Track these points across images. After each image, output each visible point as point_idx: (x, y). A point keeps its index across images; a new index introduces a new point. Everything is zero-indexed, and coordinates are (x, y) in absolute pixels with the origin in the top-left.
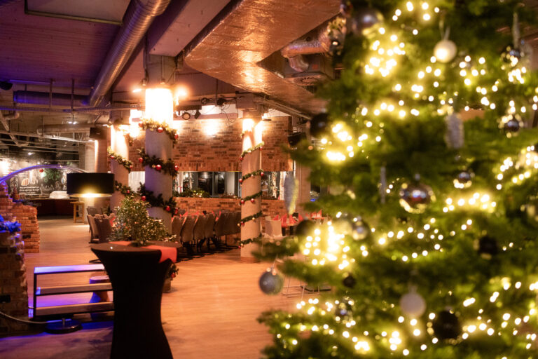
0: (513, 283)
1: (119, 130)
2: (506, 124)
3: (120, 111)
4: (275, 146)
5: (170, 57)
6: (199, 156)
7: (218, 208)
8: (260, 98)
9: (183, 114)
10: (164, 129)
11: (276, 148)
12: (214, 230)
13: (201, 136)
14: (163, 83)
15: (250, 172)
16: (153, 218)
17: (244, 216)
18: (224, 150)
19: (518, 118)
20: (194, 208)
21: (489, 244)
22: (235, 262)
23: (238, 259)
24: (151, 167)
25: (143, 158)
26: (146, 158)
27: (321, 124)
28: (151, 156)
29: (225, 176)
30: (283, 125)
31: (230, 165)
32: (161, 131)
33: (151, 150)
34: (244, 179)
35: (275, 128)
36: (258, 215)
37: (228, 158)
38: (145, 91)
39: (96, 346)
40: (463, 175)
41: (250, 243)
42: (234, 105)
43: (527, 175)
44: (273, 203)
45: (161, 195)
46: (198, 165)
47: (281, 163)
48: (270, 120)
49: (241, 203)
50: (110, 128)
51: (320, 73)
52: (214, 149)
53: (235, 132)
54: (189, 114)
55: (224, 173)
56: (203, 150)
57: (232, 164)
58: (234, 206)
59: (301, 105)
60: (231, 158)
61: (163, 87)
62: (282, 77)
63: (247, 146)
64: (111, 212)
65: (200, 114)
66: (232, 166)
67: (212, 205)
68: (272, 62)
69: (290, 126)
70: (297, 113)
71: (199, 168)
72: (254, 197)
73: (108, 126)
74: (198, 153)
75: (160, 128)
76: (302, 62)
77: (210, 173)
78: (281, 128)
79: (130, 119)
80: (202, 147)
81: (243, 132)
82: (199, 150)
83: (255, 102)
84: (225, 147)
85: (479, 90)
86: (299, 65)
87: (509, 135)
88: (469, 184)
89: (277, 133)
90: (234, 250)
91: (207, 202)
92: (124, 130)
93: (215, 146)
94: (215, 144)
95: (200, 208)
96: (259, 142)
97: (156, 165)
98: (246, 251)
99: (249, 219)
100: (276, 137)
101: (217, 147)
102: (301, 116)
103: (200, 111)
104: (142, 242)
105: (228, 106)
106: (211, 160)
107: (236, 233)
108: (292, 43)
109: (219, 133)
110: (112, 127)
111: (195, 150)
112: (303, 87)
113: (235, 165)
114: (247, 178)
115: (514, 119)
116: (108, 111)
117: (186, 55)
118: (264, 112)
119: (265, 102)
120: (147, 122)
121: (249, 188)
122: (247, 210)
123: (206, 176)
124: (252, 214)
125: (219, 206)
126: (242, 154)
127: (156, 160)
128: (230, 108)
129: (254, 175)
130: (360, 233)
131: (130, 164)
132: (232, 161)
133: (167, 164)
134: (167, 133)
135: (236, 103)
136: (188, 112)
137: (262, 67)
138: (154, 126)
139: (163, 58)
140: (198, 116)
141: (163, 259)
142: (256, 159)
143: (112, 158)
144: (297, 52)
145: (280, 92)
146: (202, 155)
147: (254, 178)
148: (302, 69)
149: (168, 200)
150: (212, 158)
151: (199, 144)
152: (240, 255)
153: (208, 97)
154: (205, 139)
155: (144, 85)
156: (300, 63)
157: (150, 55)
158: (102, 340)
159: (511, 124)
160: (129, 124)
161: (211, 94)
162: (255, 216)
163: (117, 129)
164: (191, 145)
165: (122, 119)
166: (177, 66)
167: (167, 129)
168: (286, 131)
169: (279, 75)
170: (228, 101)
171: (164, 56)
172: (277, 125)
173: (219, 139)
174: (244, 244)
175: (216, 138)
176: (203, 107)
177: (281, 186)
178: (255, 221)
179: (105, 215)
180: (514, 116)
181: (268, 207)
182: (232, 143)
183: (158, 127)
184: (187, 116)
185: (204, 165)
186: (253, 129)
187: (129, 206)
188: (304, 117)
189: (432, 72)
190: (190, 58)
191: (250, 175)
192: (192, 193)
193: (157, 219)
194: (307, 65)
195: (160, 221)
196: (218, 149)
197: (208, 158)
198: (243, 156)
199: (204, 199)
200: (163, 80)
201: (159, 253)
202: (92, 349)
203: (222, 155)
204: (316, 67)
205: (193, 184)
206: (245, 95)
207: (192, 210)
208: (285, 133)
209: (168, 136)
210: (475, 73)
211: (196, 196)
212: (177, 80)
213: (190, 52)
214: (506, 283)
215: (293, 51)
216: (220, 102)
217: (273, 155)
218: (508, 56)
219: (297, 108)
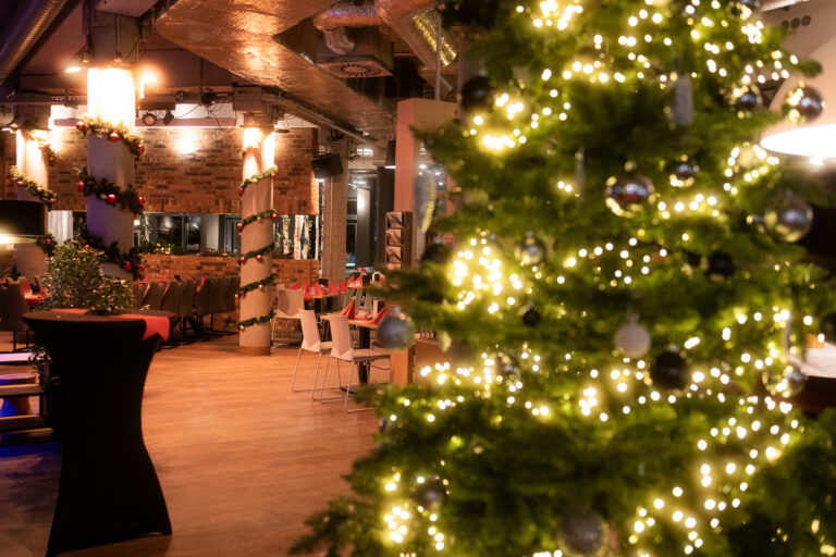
0: (750, 314)
1: (32, 139)
2: (739, 99)
3: (34, 106)
4: (290, 174)
5: (130, 17)
6: (166, 187)
7: (198, 271)
8: (272, 96)
9: (145, 117)
10: (121, 135)
11: (292, 177)
12: (194, 306)
13: (169, 156)
14: (118, 60)
15: (255, 213)
16: (110, 277)
17: (244, 283)
18: (207, 178)
19: (755, 89)
20: (157, 271)
21: (722, 263)
22: (232, 355)
23: (236, 350)
24: (99, 197)
25: (85, 182)
26: (90, 183)
27: (480, 93)
28: (98, 179)
29: (200, 225)
30: (304, 141)
31: (217, 203)
32: (115, 139)
33: (99, 170)
34: (245, 223)
35: (290, 146)
36: (268, 281)
37: (214, 193)
38: (87, 71)
39: (21, 481)
40: (683, 168)
41: (255, 325)
42: (230, 105)
43: (764, 171)
44: (288, 265)
45: (116, 243)
46: (164, 203)
47: (299, 203)
48: (287, 131)
49: (240, 262)
50: (14, 136)
51: (372, 57)
52: (191, 177)
53: (226, 151)
54: (155, 117)
55: (198, 219)
56: (172, 178)
57: (221, 200)
58: (224, 269)
59: (334, 111)
60: (219, 192)
61: (118, 66)
62: (311, 62)
63: (250, 170)
64: (19, 275)
65: (172, 116)
66: (221, 205)
67: (187, 267)
68: (297, 38)
69: (315, 143)
70: (329, 123)
71: (165, 206)
72: (262, 252)
73: (12, 132)
74: (165, 183)
75: (114, 135)
76: (345, 38)
77: (175, 219)
78: (300, 146)
79: (51, 121)
80: (170, 173)
81: (244, 149)
82: (166, 178)
83: (263, 102)
84: (209, 174)
85: (708, 47)
86: (340, 43)
87: (741, 115)
88: (690, 182)
89: (294, 155)
90: (226, 337)
91: (179, 262)
92: (40, 140)
93: (192, 172)
94: (191, 169)
95: (167, 271)
96: (270, 165)
97: (108, 194)
98: (250, 336)
99: (253, 286)
100: (292, 161)
101: (196, 174)
102: (335, 127)
103: (173, 112)
104: (109, 309)
105: (219, 105)
106: (187, 195)
107: (227, 311)
108: (332, 6)
109: (199, 151)
110: (19, 132)
111: (159, 178)
112: (341, 79)
113: (225, 204)
114: (250, 222)
115: (750, 92)
116: (11, 105)
117: (156, 17)
118: (277, 119)
119: (281, 102)
120: (92, 123)
121: (252, 239)
122: (251, 272)
123: (168, 224)
124: (258, 280)
125: (199, 268)
126: (243, 184)
127: (107, 187)
128: (224, 109)
129: (262, 217)
130: (532, 255)
131: (51, 196)
132: (222, 197)
133: (126, 193)
134: (126, 142)
135: (233, 101)
136: (153, 112)
137: (282, 43)
138: (103, 130)
139: (119, 19)
140: (169, 120)
141: (148, 334)
142: (265, 193)
143: (20, 186)
144: (340, 21)
145: (305, 87)
146: (170, 186)
147: (261, 222)
148: (344, 49)
149: (127, 252)
150: (188, 192)
151: (166, 169)
152: (238, 344)
153: (187, 90)
154: (177, 161)
155: (85, 61)
156: (343, 41)
157: (95, 11)
158: (30, 472)
159: (746, 99)
160: (47, 129)
161: (191, 85)
162: (262, 282)
163: (27, 137)
164: (153, 169)
165: (37, 120)
166: (141, 33)
167: (125, 136)
168: (307, 151)
169: (307, 58)
170: (221, 98)
171: (122, 15)
172: (294, 141)
173: (199, 160)
174: (245, 326)
175: (194, 160)
176: (178, 106)
177: (295, 239)
178: (262, 290)
179: (10, 279)
180: (749, 87)
181: (279, 271)
182: (221, 168)
183: (111, 131)
184: (151, 120)
185: (174, 203)
186: (260, 144)
187: (70, 257)
188: (339, 129)
189: (649, 18)
190: (164, 19)
191: (254, 218)
192: (155, 247)
193: (118, 278)
194: (351, 45)
195: (123, 282)
196: (199, 178)
197: (181, 191)
198: (244, 187)
199: (174, 257)
200: (119, 55)
201: (142, 325)
202: (14, 487)
203: (205, 188)
204: (367, 49)
205: (150, 235)
206: (248, 89)
207: (153, 275)
208: (306, 156)
209: (126, 149)
210: (707, 22)
211: (160, 253)
212: (141, 57)
213: (165, 11)
214: (740, 316)
215: (334, 21)
216: (207, 99)
217: (288, 188)
218: (739, 6)
219: (327, 115)
